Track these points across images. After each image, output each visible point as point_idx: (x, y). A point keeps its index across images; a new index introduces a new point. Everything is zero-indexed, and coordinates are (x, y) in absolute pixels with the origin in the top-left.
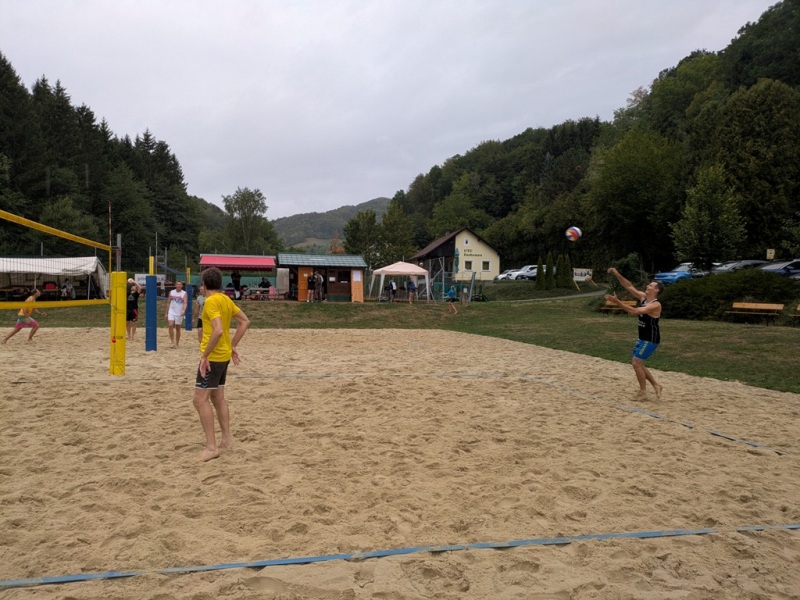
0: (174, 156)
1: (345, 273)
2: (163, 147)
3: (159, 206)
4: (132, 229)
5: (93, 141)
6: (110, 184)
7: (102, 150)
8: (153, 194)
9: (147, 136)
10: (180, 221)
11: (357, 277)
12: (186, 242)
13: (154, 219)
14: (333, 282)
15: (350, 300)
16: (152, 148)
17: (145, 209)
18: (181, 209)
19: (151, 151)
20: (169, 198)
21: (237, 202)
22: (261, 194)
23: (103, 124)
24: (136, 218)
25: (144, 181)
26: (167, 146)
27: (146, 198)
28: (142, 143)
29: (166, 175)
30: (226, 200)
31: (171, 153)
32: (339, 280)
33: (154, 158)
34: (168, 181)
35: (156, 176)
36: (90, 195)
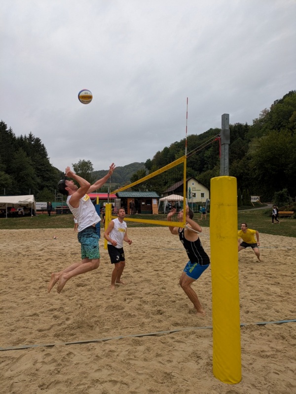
0: (43, 145)
1: (149, 200)
2: (38, 140)
3: (37, 169)
4: (26, 181)
5: (7, 138)
6: (15, 159)
7: (10, 142)
8: (35, 163)
9: (31, 135)
10: (47, 176)
11: (155, 202)
12: (50, 186)
13: (35, 175)
14: (143, 205)
15: (152, 213)
16: (33, 141)
17: (31, 170)
18: (48, 170)
19: (33, 143)
20: (41, 165)
21: (79, 167)
22: (90, 163)
23: (10, 130)
24: (27, 175)
25: (30, 157)
26: (40, 140)
27: (31, 165)
28: (28, 139)
29: (40, 154)
30: (74, 166)
31: (42, 144)
32: (146, 204)
33: (34, 146)
34: (41, 157)
35: (35, 154)
36: (5, 164)
